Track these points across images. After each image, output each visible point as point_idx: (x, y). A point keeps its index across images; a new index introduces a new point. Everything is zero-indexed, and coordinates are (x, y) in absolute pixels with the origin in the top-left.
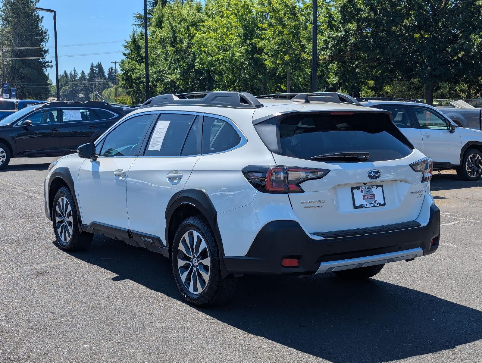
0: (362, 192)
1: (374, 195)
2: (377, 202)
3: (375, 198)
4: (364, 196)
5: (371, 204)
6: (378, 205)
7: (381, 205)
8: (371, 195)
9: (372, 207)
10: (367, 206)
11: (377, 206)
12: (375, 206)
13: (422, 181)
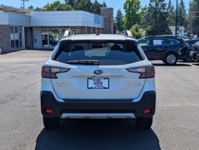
0: (94, 80)
1: (102, 83)
4: (95, 83)
5: (99, 87)
6: (104, 88)
10: (95, 88)
12: (101, 89)
13: (140, 78)
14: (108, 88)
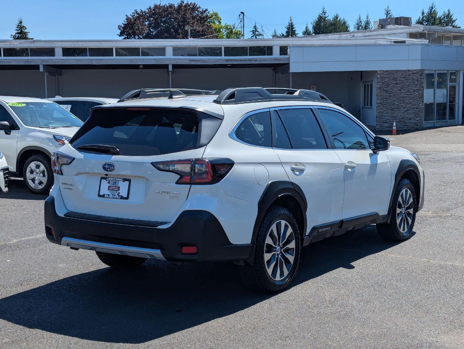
0: (109, 183)
1: (119, 188)
2: (120, 194)
3: (119, 190)
4: (109, 187)
5: (113, 195)
6: (120, 198)
7: (122, 198)
8: (116, 187)
9: (113, 198)
10: (108, 196)
11: (118, 198)
12: (116, 198)
13: (177, 183)
14: (127, 198)
